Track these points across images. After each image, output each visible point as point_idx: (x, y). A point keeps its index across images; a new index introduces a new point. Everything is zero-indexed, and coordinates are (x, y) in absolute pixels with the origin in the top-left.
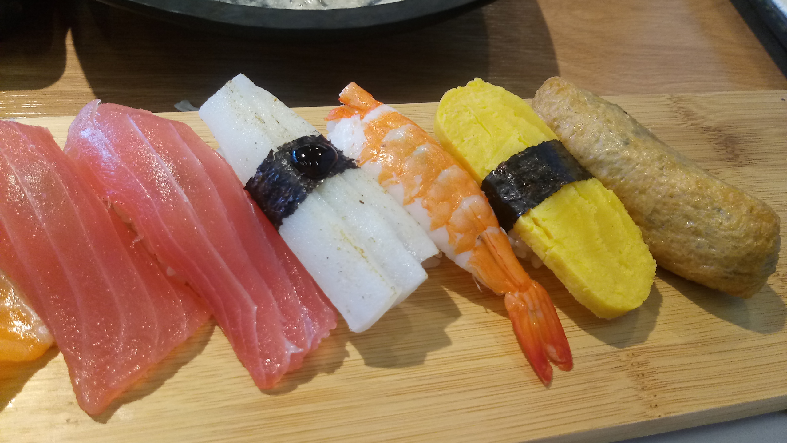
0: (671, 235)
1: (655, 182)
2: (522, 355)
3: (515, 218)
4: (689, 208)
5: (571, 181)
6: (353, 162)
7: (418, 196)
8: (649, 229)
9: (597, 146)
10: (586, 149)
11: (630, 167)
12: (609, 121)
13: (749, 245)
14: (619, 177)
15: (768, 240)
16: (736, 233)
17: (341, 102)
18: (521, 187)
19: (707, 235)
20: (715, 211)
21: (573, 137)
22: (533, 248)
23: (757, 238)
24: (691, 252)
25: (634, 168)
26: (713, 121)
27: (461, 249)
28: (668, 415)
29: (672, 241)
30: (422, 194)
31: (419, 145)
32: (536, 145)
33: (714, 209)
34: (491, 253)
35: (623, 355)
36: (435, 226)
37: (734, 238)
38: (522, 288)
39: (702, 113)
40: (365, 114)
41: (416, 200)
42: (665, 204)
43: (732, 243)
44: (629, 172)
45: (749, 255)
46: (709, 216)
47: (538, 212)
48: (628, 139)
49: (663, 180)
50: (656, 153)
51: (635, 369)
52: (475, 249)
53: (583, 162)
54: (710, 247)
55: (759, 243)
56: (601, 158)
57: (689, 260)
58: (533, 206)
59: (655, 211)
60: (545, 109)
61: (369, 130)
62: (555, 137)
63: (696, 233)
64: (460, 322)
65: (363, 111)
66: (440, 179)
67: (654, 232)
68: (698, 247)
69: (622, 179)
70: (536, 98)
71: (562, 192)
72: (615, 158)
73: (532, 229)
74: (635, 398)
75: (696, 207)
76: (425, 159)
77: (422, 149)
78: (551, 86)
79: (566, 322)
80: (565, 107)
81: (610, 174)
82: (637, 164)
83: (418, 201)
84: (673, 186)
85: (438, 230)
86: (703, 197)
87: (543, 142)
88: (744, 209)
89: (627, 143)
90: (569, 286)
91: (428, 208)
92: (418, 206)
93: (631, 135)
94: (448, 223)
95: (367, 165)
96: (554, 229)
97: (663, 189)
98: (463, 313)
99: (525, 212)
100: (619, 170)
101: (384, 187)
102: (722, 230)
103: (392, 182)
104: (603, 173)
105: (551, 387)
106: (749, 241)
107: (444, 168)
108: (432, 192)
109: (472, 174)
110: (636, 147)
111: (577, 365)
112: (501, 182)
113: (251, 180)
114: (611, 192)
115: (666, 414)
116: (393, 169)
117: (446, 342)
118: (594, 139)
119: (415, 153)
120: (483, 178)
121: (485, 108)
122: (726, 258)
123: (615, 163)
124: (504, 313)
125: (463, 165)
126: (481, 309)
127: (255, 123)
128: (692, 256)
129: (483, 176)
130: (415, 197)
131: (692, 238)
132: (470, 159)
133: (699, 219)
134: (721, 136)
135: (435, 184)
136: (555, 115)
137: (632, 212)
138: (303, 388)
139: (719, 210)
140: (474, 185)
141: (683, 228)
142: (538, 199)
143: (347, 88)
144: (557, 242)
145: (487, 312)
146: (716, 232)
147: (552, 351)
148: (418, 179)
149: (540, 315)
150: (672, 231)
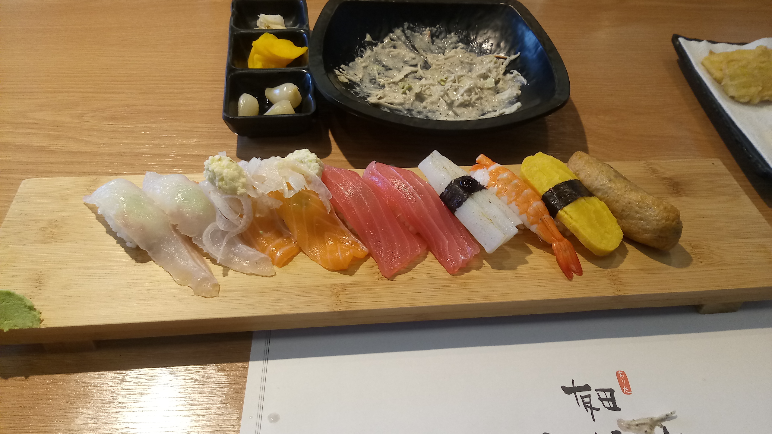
0: (631, 221)
1: (622, 197)
2: (560, 269)
3: (557, 211)
4: (637, 208)
5: (582, 196)
6: (485, 187)
7: (513, 201)
8: (621, 219)
9: (596, 182)
10: (591, 183)
11: (611, 191)
12: (603, 171)
13: (663, 223)
14: (606, 195)
15: (673, 221)
16: (657, 218)
17: (477, 162)
18: (559, 198)
19: (646, 220)
20: (648, 209)
21: (585, 179)
22: (565, 224)
23: (667, 220)
24: (639, 228)
25: (613, 191)
26: (669, 174)
27: (532, 224)
28: (625, 294)
29: (631, 224)
30: (515, 200)
31: (514, 180)
32: (567, 181)
33: (648, 208)
34: (546, 226)
35: (606, 272)
36: (521, 213)
37: (656, 220)
38: (559, 240)
39: (662, 170)
40: (488, 167)
41: (512, 202)
42: (627, 207)
43: (656, 223)
44: (611, 193)
45: (663, 227)
46: (646, 211)
47: (566, 209)
48: (611, 179)
49: (626, 196)
50: (624, 185)
51: (612, 277)
52: (539, 224)
53: (590, 190)
54: (647, 225)
55: (668, 222)
56: (598, 187)
57: (639, 232)
58: (565, 206)
59: (623, 210)
60: (573, 166)
61: (491, 174)
62: (577, 178)
63: (641, 219)
64: (532, 255)
65: (487, 166)
66: (523, 194)
67: (623, 221)
68: (642, 225)
69: (608, 196)
70: (569, 162)
71: (578, 200)
72: (604, 187)
73: (564, 215)
74: (610, 287)
75: (640, 207)
76: (516, 185)
77: (515, 181)
78: (576, 156)
79: (581, 258)
80: (582, 165)
81: (603, 194)
82: (615, 189)
83: (514, 203)
84: (630, 199)
85: (523, 215)
86: (644, 203)
87: (571, 180)
88: (662, 207)
89: (610, 180)
90: (581, 240)
91: (518, 206)
92: (513, 205)
93: (612, 177)
94: (526, 212)
95: (490, 188)
96: (574, 216)
97: (626, 200)
98: (533, 252)
99: (561, 209)
100: (606, 193)
101: (498, 197)
102: (651, 217)
103: (502, 195)
104: (599, 194)
105: (573, 281)
106: (663, 221)
107: (525, 190)
108: (519, 199)
109: (537, 193)
110: (614, 182)
111: (584, 274)
112: (551, 196)
113: (443, 193)
114: (603, 202)
115: (624, 294)
116: (502, 189)
117: (527, 262)
118: (595, 179)
119: (512, 183)
120: (543, 195)
121: (543, 165)
122: (654, 229)
123: (605, 189)
124: (552, 253)
125: (533, 189)
126: (542, 251)
127: (444, 170)
128: (640, 230)
129: (542, 194)
130: (512, 201)
131: (639, 221)
132: (536, 186)
133: (642, 213)
134: (671, 182)
135: (521, 196)
136: (577, 169)
137: (613, 212)
138: (466, 274)
139: (651, 208)
140: (538, 197)
141: (635, 217)
142: (567, 203)
143: (480, 156)
144: (575, 221)
145: (544, 252)
146: (649, 218)
147: (573, 267)
148: (514, 194)
149: (568, 252)
150: (631, 219)
